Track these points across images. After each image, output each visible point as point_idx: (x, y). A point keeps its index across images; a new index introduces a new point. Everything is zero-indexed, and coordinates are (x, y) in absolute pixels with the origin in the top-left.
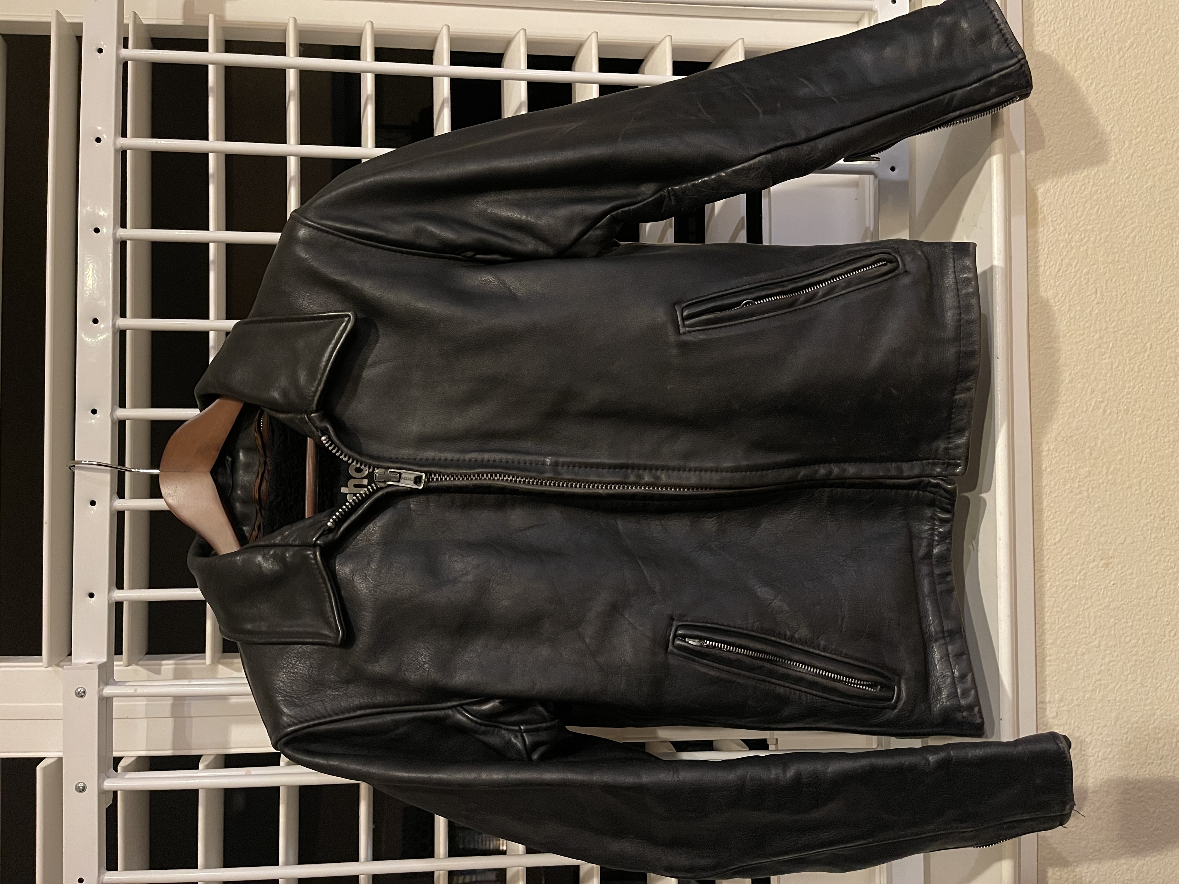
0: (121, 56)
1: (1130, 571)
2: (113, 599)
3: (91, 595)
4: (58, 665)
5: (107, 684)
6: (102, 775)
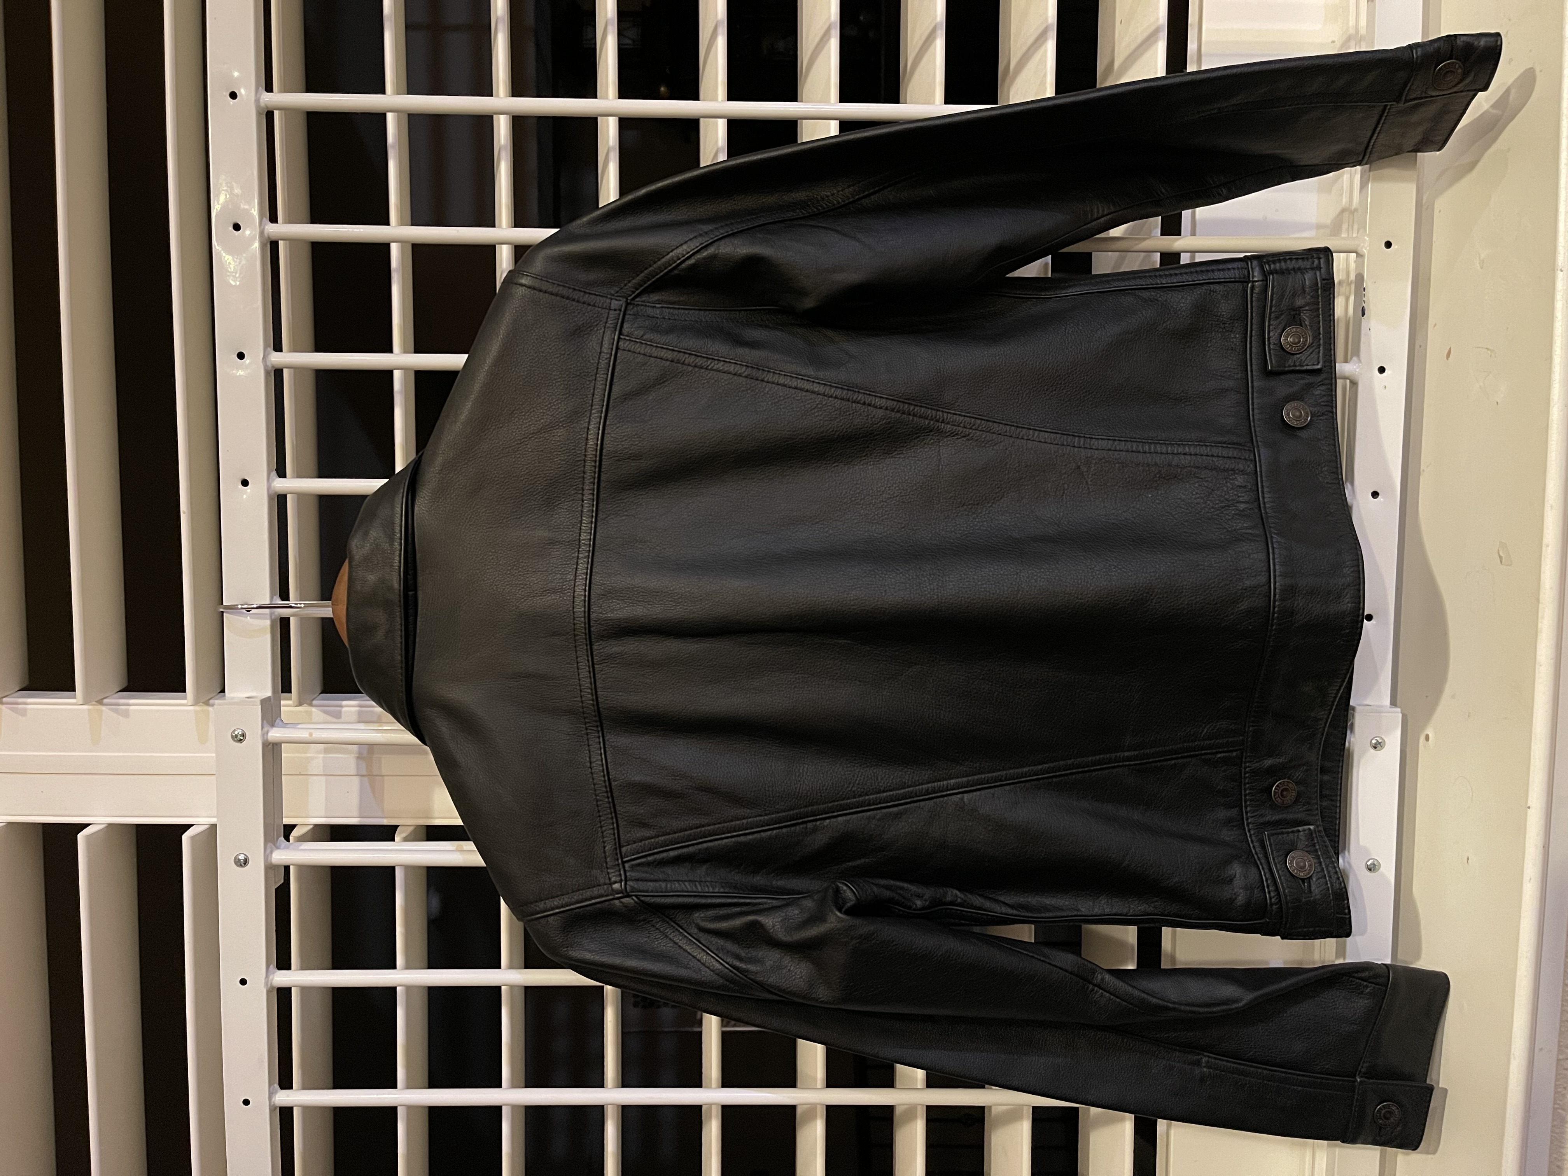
2: (276, 614)
4: (207, 703)
5: (273, 725)
6: (269, 845)
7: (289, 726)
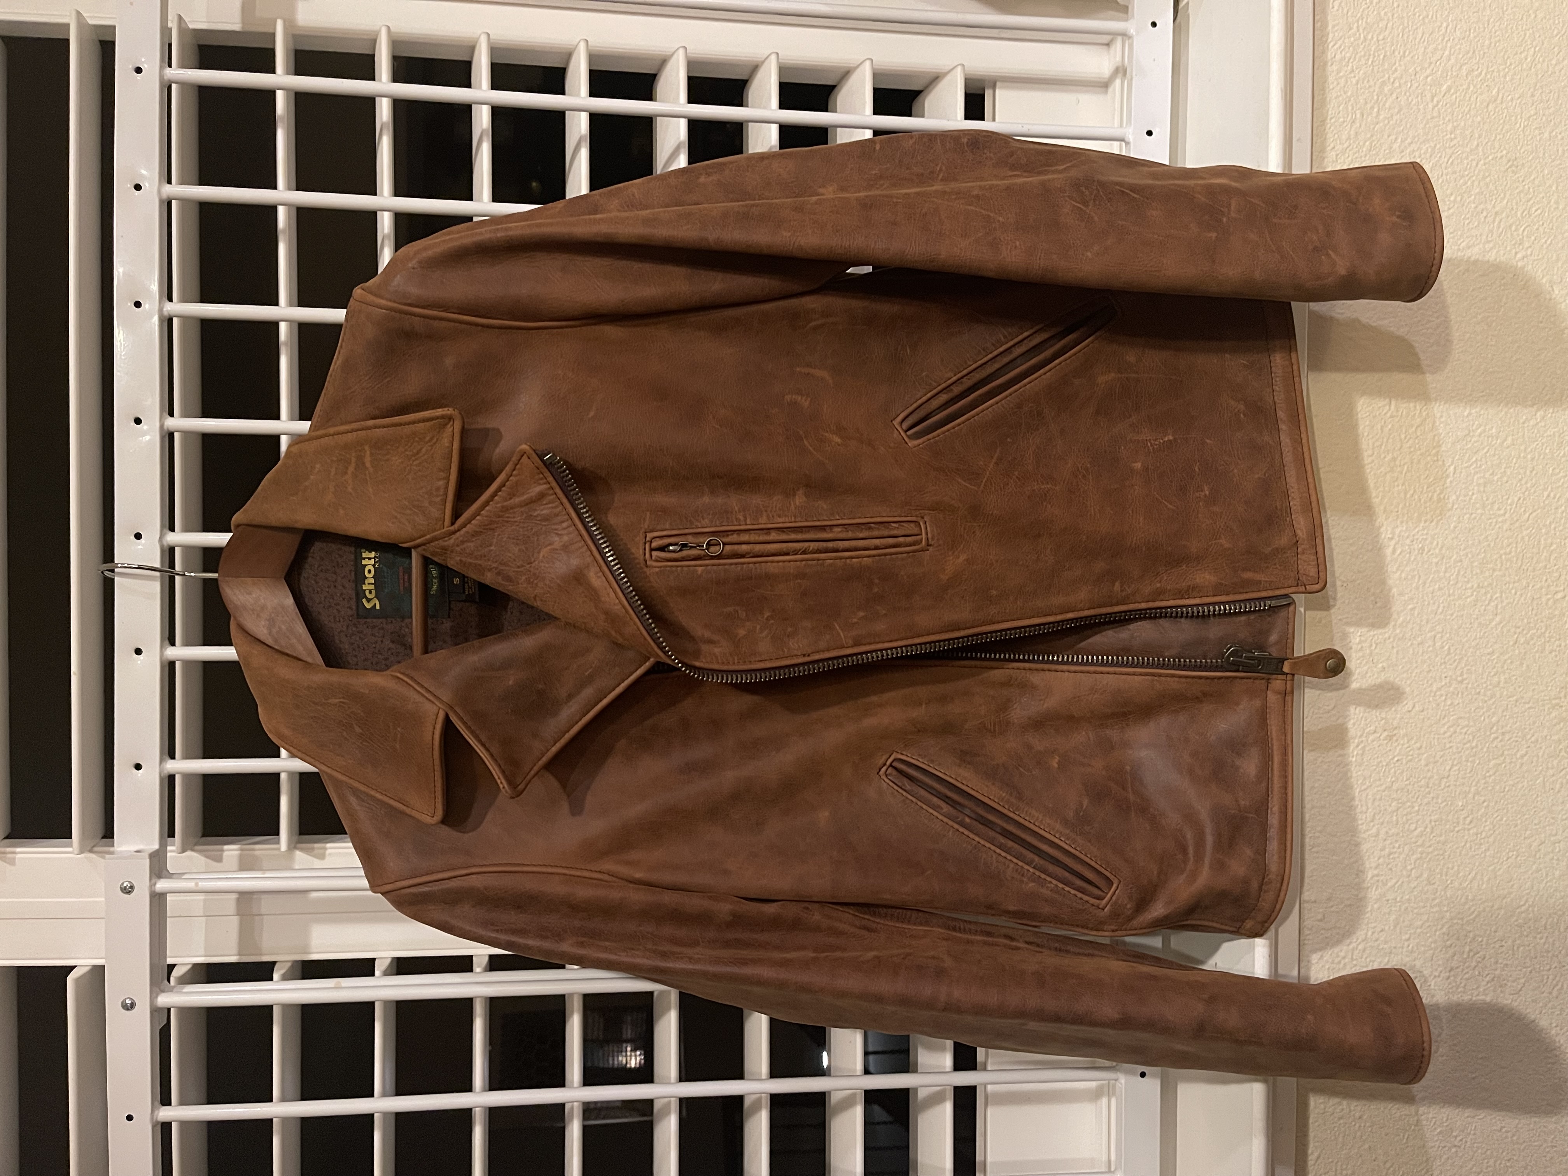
0: (165, 78)
1: (1418, 745)
2: (166, 772)
3: (138, 767)
4: (93, 851)
5: (160, 877)
6: (156, 989)
7: (174, 876)
